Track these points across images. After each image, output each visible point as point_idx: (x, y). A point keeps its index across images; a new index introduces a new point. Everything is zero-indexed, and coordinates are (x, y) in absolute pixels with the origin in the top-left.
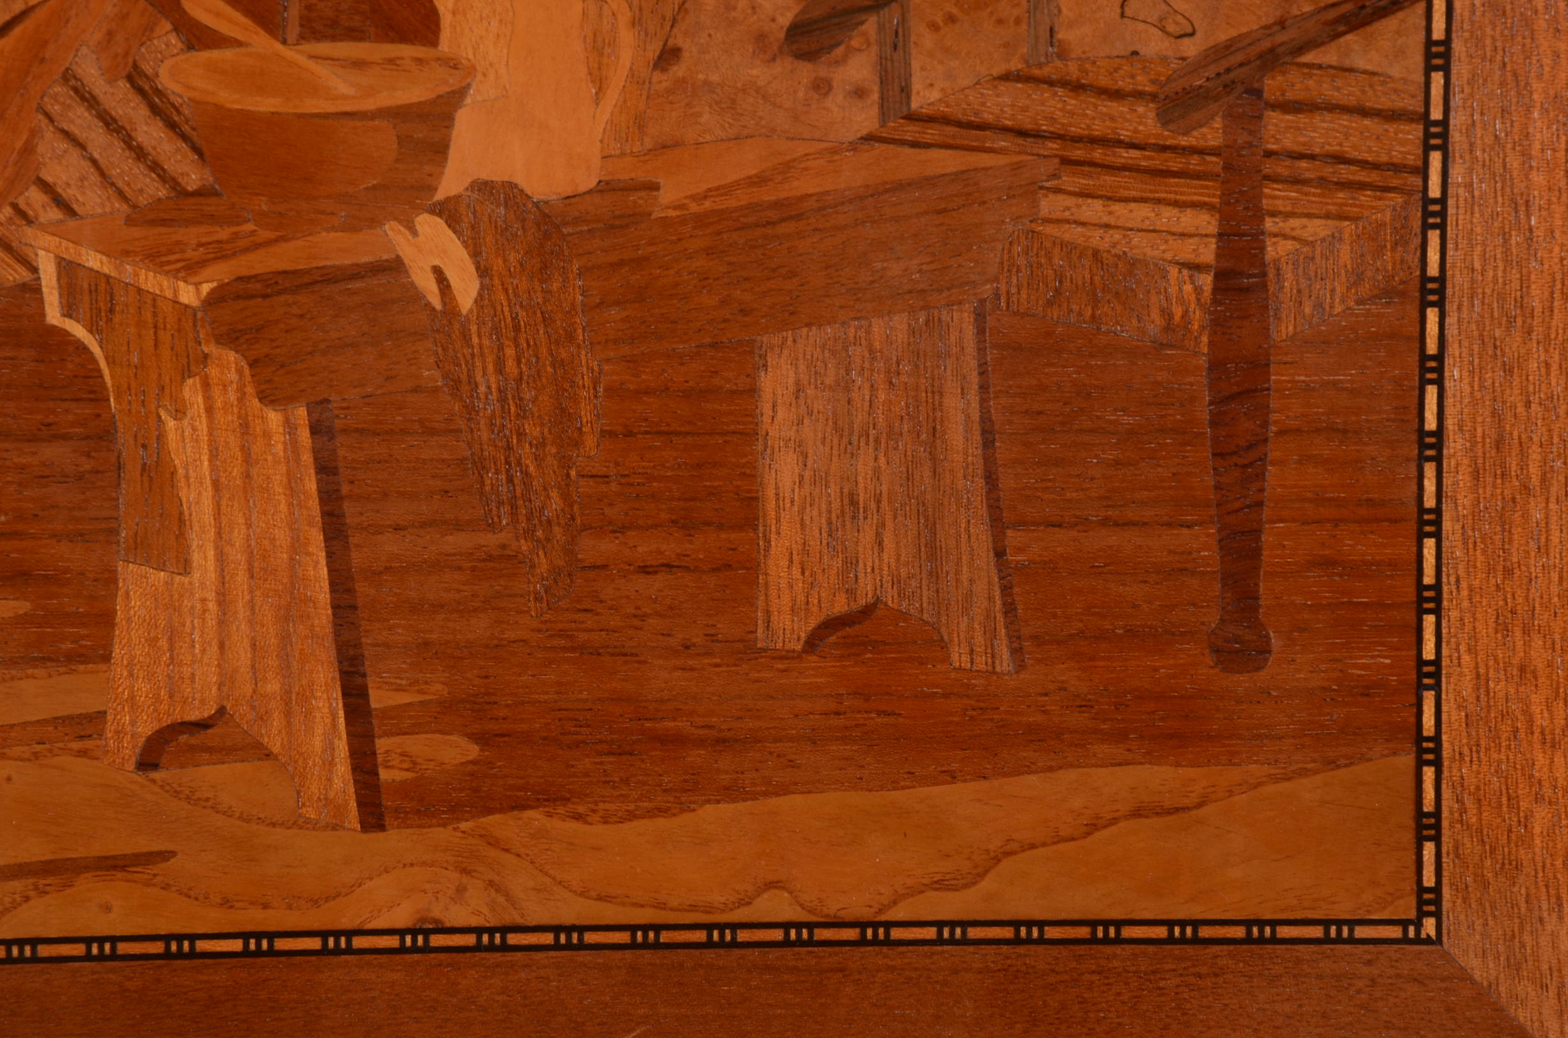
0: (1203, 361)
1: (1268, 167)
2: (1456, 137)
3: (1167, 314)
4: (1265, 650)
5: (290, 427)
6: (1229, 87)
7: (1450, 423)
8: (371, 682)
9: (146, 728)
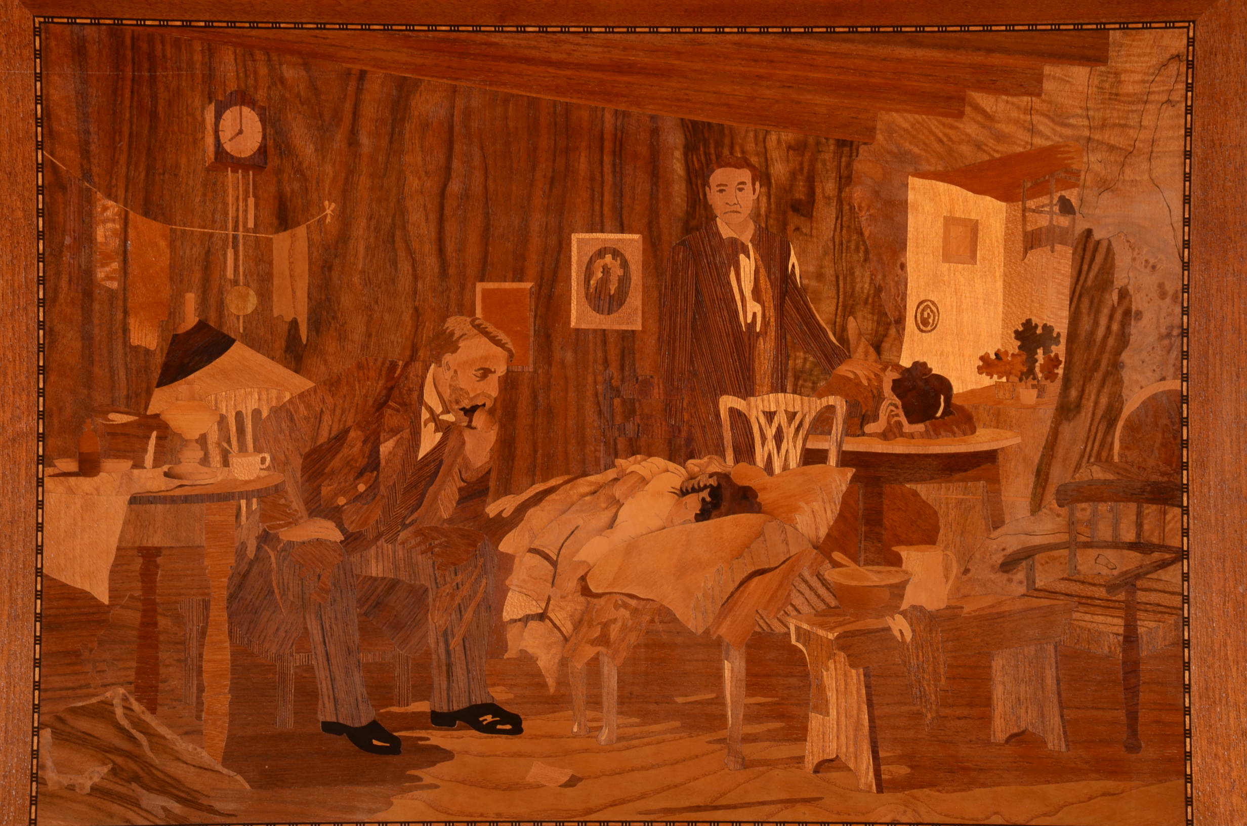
0: (1120, 662)
1: (1138, 607)
2: (1192, 600)
3: (1110, 648)
4: (1140, 747)
5: (858, 675)
6: (1126, 584)
7: (1192, 682)
8: (880, 749)
9: (816, 762)
